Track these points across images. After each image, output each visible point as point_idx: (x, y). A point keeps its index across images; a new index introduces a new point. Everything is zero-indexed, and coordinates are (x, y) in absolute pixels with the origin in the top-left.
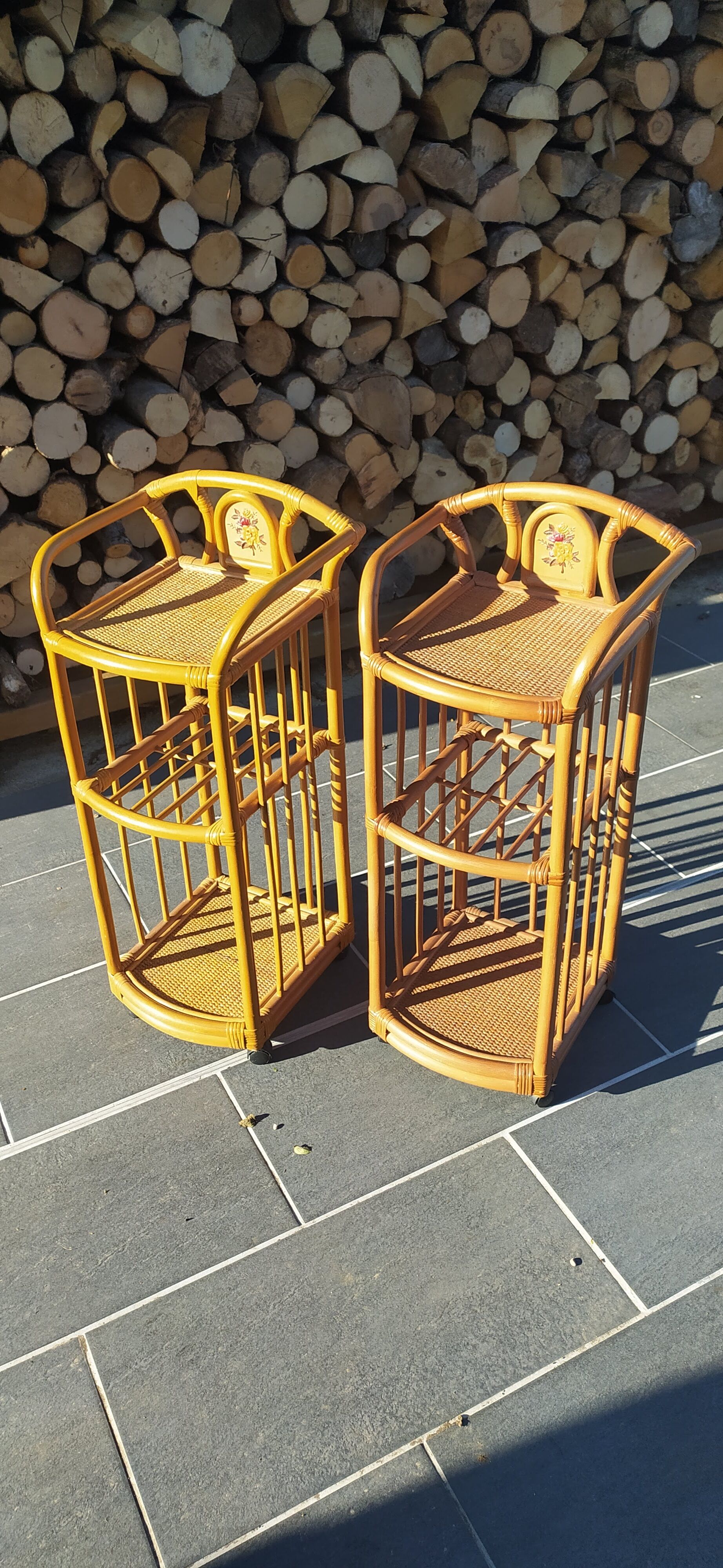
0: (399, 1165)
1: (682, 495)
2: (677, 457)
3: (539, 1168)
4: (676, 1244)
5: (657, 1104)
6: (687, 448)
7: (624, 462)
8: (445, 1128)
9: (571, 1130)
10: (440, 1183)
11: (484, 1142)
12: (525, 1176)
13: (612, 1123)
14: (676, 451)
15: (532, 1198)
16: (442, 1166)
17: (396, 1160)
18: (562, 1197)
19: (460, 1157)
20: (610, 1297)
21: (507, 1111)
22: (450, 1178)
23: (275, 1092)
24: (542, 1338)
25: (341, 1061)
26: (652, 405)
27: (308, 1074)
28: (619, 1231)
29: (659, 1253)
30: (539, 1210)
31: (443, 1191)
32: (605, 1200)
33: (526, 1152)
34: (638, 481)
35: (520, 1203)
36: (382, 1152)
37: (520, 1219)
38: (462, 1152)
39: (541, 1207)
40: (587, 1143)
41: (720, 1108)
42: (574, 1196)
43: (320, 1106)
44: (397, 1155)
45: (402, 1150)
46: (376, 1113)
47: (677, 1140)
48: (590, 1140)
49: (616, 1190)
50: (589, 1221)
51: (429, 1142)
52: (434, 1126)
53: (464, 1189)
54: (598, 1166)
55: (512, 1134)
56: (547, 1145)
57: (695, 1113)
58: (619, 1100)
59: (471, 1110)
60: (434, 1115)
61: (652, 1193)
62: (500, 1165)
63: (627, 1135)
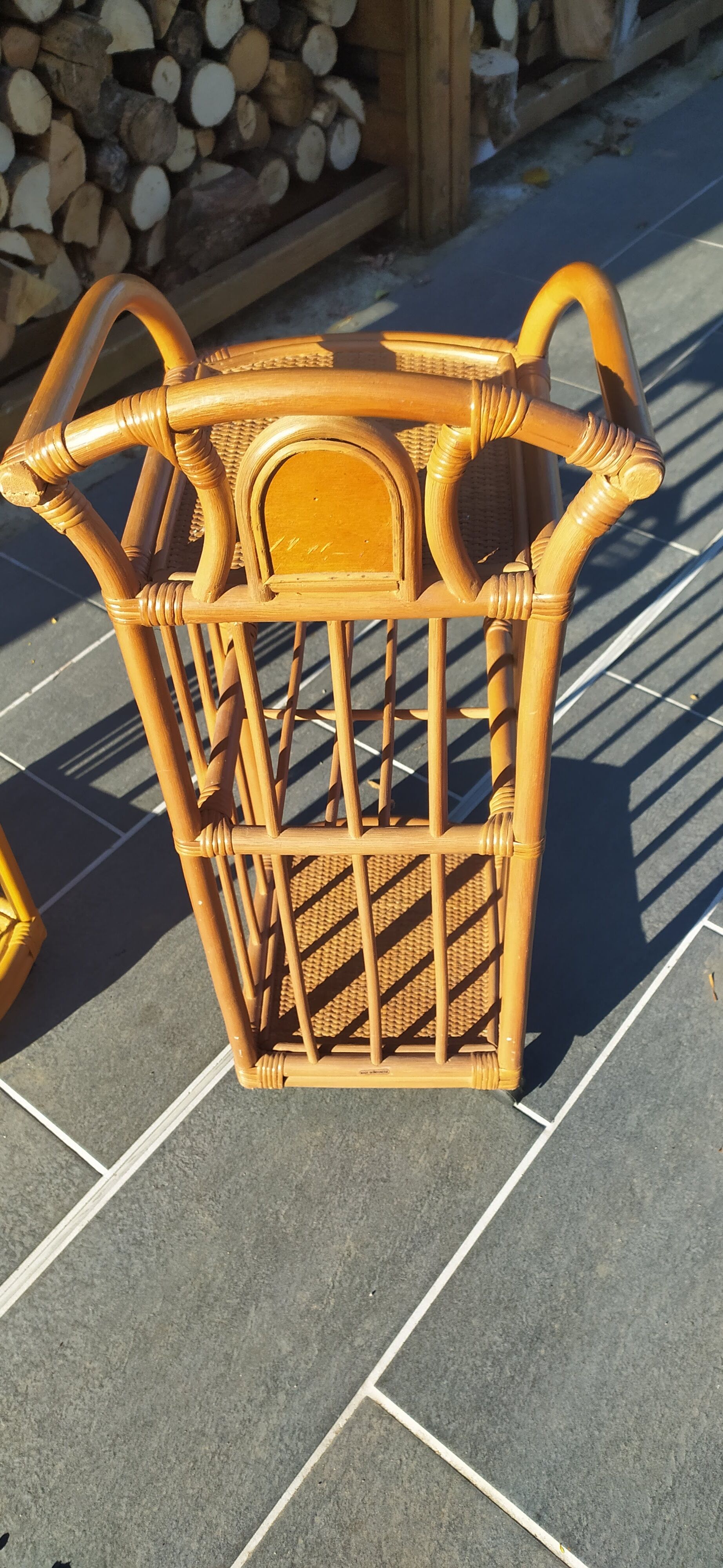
0: (224, 1533)
1: (261, 181)
2: (241, 127)
3: (441, 1436)
4: (678, 1492)
5: (563, 1230)
6: (250, 112)
7: (174, 147)
8: (274, 1421)
9: (463, 1336)
10: (301, 1541)
11: (341, 1422)
12: (424, 1463)
13: (515, 1296)
14: (238, 116)
15: (448, 1503)
16: (293, 1502)
17: (217, 1525)
18: (491, 1479)
19: (315, 1471)
21: (359, 1341)
22: (313, 1521)
25: (68, 1352)
26: (189, 51)
27: (21, 1404)
28: (591, 1508)
29: (660, 1524)
30: (467, 1522)
31: (310, 1555)
32: (553, 1456)
33: (411, 1412)
34: (199, 172)
35: (433, 1523)
36: (190, 1518)
37: (444, 1555)
38: (314, 1459)
39: (467, 1514)
40: (492, 1352)
41: (647, 1200)
42: (509, 1470)
43: (60, 1465)
44: (215, 1512)
45: (221, 1500)
46: (156, 1439)
47: (613, 1287)
48: (495, 1343)
49: (562, 1427)
50: (545, 1509)
51: (258, 1461)
52: (255, 1424)
53: (341, 1535)
54: (522, 1392)
55: (381, 1384)
56: (438, 1382)
57: (619, 1224)
58: (509, 1245)
59: (303, 1365)
60: (250, 1401)
61: (613, 1407)
62: (381, 1457)
63: (543, 1309)
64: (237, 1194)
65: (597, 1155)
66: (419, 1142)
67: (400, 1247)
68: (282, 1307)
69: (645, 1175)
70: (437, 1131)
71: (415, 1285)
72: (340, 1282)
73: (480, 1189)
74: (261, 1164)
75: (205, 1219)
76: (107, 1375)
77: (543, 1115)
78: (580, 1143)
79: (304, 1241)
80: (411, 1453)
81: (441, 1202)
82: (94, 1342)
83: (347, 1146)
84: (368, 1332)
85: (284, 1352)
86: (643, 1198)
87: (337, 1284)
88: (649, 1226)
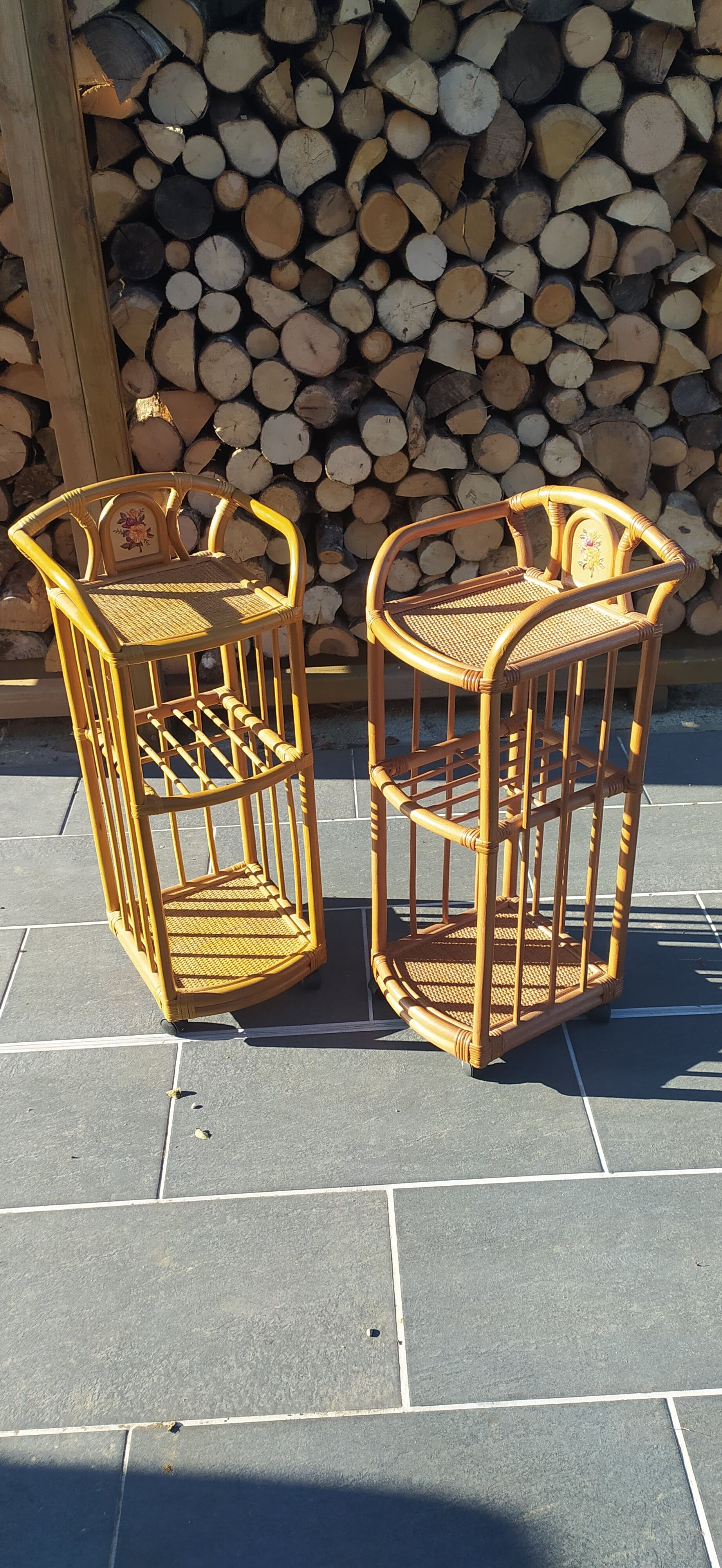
0: (274, 1179)
3: (399, 1232)
4: (482, 1358)
5: (558, 1217)
8: (338, 1161)
9: (455, 1209)
10: (299, 1210)
11: (364, 1188)
12: (381, 1234)
13: (499, 1218)
15: (373, 1257)
16: (312, 1195)
17: (275, 1174)
18: (402, 1267)
19: (333, 1194)
20: (383, 1379)
21: (406, 1168)
22: (312, 1209)
23: (215, 1076)
24: (294, 1388)
27: (252, 1070)
28: (433, 1321)
29: (458, 1359)
30: (373, 1271)
31: (297, 1218)
32: (441, 1287)
33: (396, 1212)
35: (358, 1257)
36: (268, 1162)
37: (350, 1271)
38: (338, 1190)
39: (376, 1269)
40: (461, 1227)
41: (622, 1246)
42: (413, 1272)
43: (243, 1102)
44: (279, 1169)
45: (286, 1168)
46: (286, 1126)
47: (554, 1259)
48: (466, 1225)
49: (458, 1282)
50: (411, 1300)
51: (315, 1169)
52: (329, 1156)
53: (317, 1224)
54: (456, 1253)
55: (396, 1191)
56: (422, 1214)
57: (592, 1241)
58: (521, 1198)
59: (372, 1155)
60: (336, 1147)
61: (493, 1299)
62: (365, 1215)
63: (507, 1235)
64: (417, 1073)
65: (618, 1206)
66: (527, 1123)
67: (467, 1153)
68: (388, 1128)
69: (635, 1236)
70: (542, 1127)
71: (456, 1172)
72: (423, 1141)
73: (536, 1165)
74: (441, 1070)
75: (393, 1070)
76: (293, 1089)
77: (609, 1166)
78: (615, 1193)
79: (426, 1114)
80: (380, 1226)
81: (508, 1154)
82: (301, 1073)
83: (490, 1097)
84: (414, 1169)
85: (370, 1143)
86: (621, 1243)
87: (421, 1141)
88: (608, 1256)
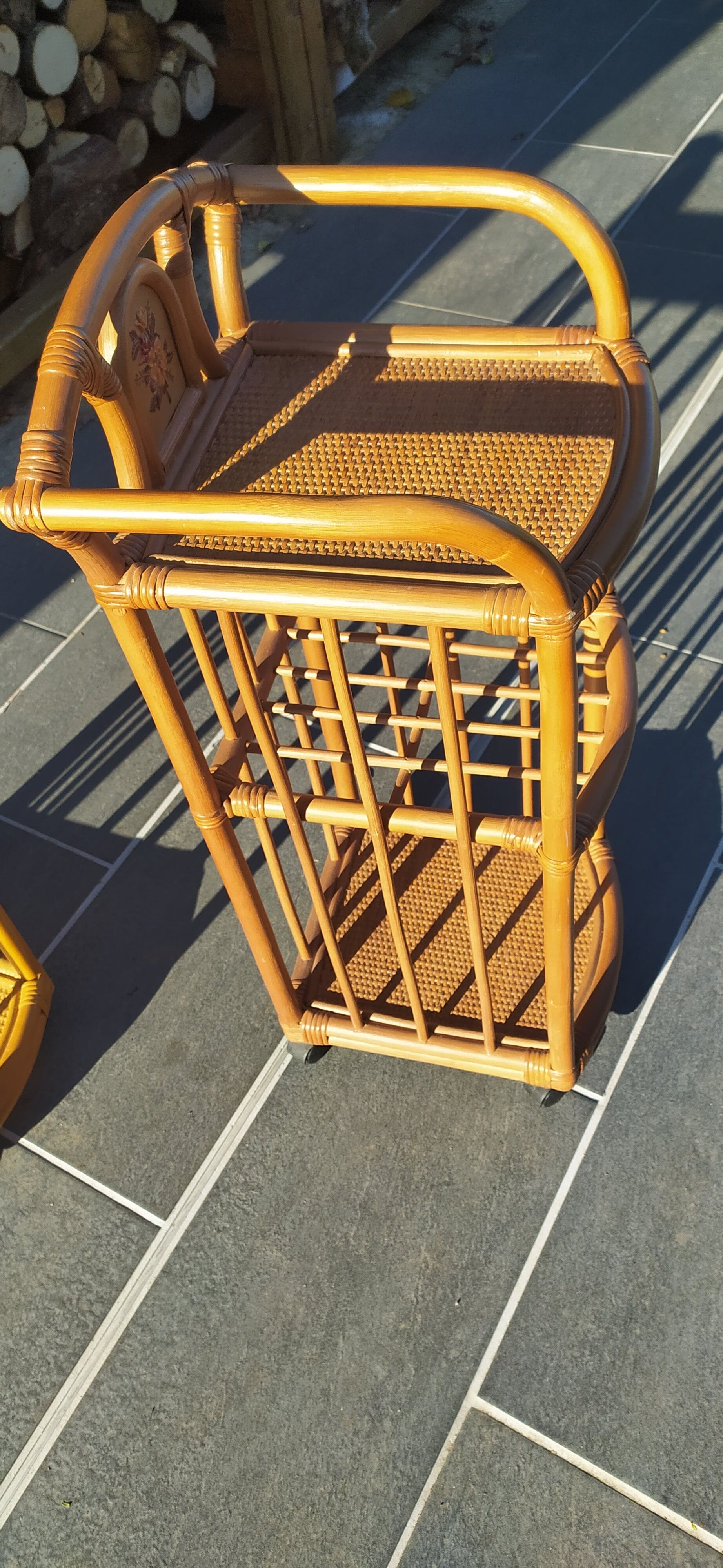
1: (120, 144)
2: (91, 90)
3: (553, 1435)
5: (635, 1204)
6: (97, 71)
7: (25, 123)
8: (384, 1449)
9: (556, 1330)
11: (451, 1438)
12: (541, 1465)
13: (600, 1279)
14: (86, 79)
15: (573, 1502)
16: (419, 1528)
18: (611, 1469)
19: (434, 1492)
21: (454, 1353)
22: (443, 1544)
23: (89, 1552)
25: (162, 1416)
26: (23, 16)
27: (124, 1478)
28: (714, 1479)
30: (595, 1517)
32: (668, 1435)
33: (519, 1416)
34: (55, 144)
35: (563, 1524)
37: (579, 1554)
38: (432, 1480)
39: (594, 1509)
40: (588, 1341)
41: (713, 1159)
42: (627, 1457)
43: (177, 1533)
44: (343, 1553)
45: (347, 1539)
46: (269, 1489)
47: (696, 1254)
48: (589, 1331)
49: (671, 1404)
50: (670, 1490)
51: (376, 1493)
52: (366, 1455)
53: (474, 1552)
54: (625, 1376)
55: (484, 1392)
56: (540, 1382)
57: (690, 1189)
58: (585, 1229)
59: (402, 1388)
60: (356, 1433)
61: (718, 1375)
62: (498, 1466)
63: (630, 1288)
64: (301, 1223)
65: (654, 1121)
66: (475, 1138)
67: (477, 1250)
68: (370, 1332)
69: (706, 1134)
70: (491, 1124)
71: (499, 1286)
72: (423, 1296)
73: (545, 1176)
74: (319, 1188)
75: (274, 1255)
76: (206, 1432)
77: (594, 1090)
78: (635, 1112)
79: (379, 1260)
80: (527, 1457)
81: (508, 1196)
82: (185, 1401)
83: (404, 1154)
84: (461, 1342)
85: (380, 1378)
86: (708, 1157)
87: (420, 1299)
88: (719, 1185)
